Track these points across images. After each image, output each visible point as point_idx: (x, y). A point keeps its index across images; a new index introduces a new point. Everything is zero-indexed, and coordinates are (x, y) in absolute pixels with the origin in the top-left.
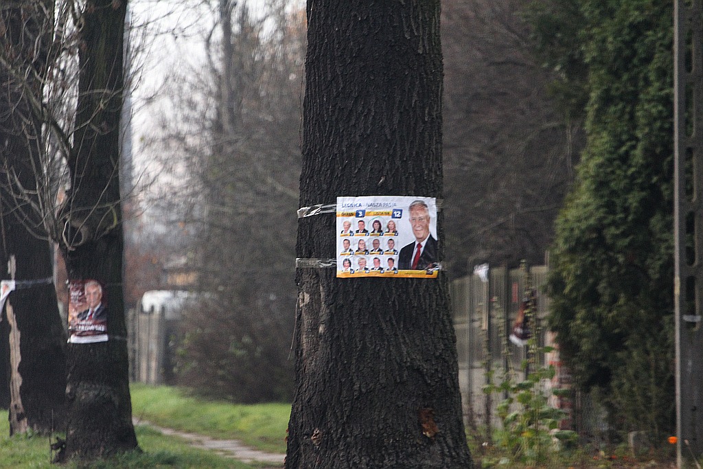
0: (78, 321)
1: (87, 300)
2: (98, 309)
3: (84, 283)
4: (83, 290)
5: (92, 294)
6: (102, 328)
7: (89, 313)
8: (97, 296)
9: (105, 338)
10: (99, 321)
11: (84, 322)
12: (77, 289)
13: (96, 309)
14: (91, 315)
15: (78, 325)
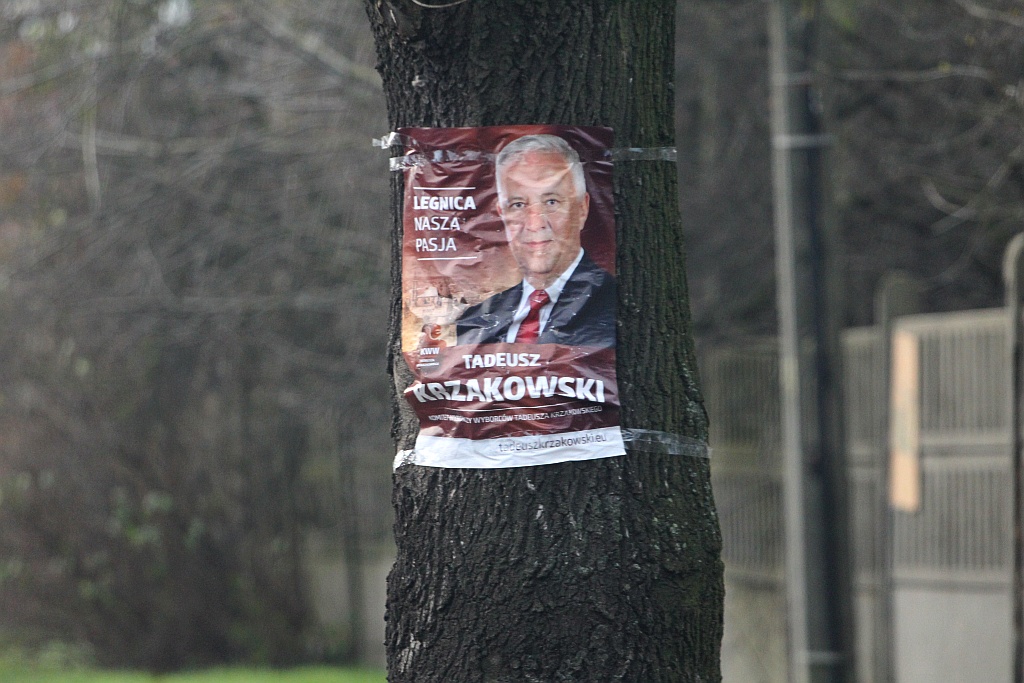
0: (461, 350)
1: (510, 234)
2: (571, 287)
3: (488, 141)
4: (483, 180)
5: (536, 203)
6: (593, 389)
7: (523, 310)
8: (563, 210)
9: (609, 443)
10: (577, 351)
11: (494, 359)
12: (452, 179)
13: (556, 288)
14: (533, 316)
15: (461, 371)
